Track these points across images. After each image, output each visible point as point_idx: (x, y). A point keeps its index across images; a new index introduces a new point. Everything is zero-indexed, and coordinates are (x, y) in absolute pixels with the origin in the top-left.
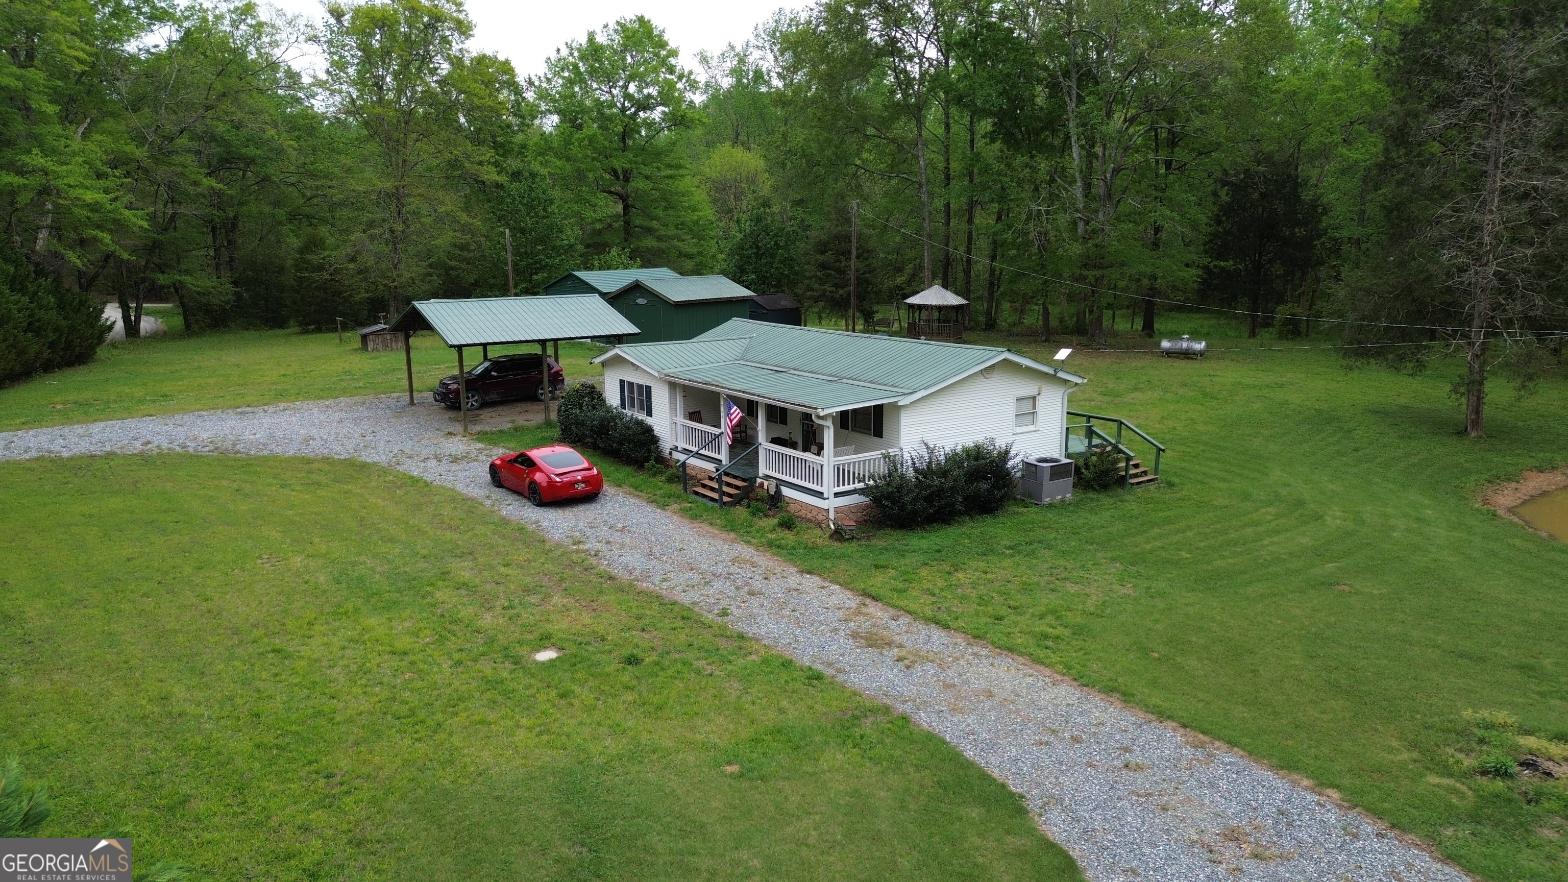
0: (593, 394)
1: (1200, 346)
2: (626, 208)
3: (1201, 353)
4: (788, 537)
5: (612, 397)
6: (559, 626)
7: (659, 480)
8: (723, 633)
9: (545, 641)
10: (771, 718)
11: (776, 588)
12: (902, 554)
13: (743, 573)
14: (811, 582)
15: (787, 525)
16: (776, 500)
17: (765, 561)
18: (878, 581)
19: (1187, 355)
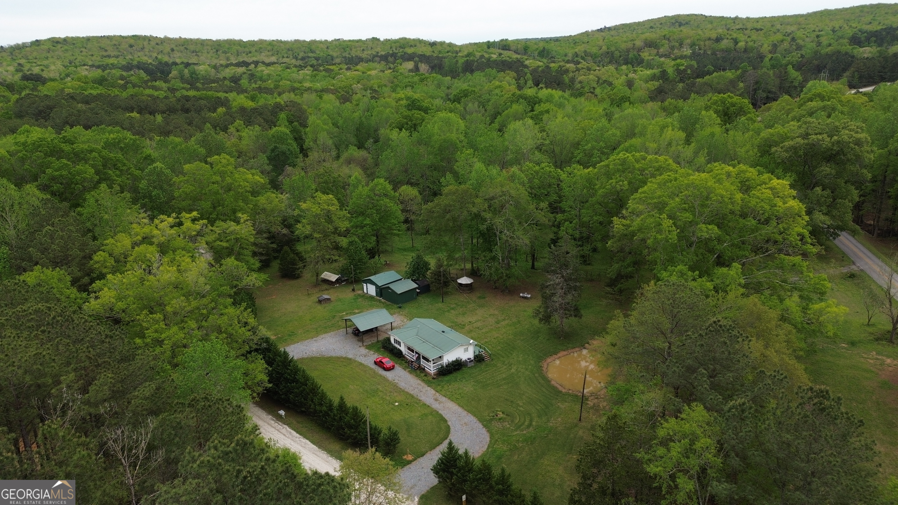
0: (389, 339)
1: (529, 296)
2: (377, 237)
3: (530, 298)
4: (426, 378)
5: (392, 341)
6: (397, 399)
7: (403, 362)
8: (417, 399)
9: (396, 402)
10: (423, 412)
11: (424, 390)
12: (442, 381)
13: (420, 387)
14: (429, 388)
15: (426, 376)
16: (424, 369)
17: (423, 384)
18: (439, 388)
19: (526, 298)
